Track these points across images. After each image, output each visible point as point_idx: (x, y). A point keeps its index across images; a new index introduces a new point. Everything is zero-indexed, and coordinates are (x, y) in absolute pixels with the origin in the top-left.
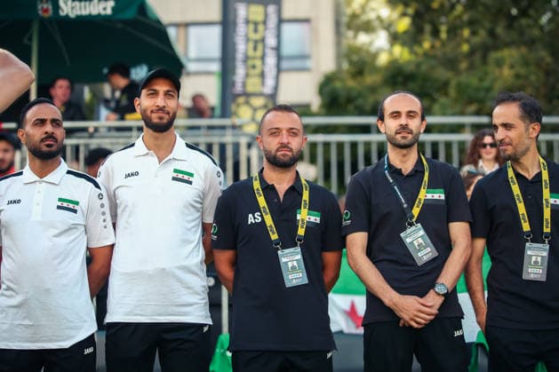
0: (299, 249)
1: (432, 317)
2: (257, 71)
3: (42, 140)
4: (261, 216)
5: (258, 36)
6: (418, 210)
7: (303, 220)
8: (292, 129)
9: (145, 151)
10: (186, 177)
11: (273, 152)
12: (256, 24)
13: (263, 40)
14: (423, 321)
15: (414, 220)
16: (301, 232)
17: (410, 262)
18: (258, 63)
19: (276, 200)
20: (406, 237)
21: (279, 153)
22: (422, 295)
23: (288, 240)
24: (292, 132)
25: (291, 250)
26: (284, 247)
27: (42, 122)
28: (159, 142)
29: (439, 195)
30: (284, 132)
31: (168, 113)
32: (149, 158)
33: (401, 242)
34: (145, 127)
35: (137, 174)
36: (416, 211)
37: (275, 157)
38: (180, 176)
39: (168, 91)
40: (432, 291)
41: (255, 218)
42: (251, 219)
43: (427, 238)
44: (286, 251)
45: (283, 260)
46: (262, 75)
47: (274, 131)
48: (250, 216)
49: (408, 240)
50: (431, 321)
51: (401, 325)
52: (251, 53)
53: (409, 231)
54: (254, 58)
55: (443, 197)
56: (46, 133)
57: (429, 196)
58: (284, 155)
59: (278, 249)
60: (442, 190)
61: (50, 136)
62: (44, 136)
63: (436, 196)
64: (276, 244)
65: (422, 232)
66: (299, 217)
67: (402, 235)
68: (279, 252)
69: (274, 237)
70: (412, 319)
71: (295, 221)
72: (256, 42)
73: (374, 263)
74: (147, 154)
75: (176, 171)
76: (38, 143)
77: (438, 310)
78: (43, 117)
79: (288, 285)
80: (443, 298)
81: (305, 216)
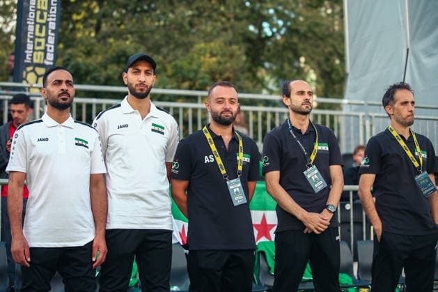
0: (239, 180)
1: (326, 227)
2: (42, 47)
3: (59, 95)
4: (214, 157)
5: (43, 21)
6: (314, 156)
7: (241, 160)
8: (232, 99)
9: (131, 110)
10: (160, 130)
11: (219, 114)
12: (42, 11)
13: (47, 24)
14: (322, 230)
15: (311, 163)
16: (240, 168)
17: (311, 191)
18: (43, 41)
19: (223, 147)
20: (307, 174)
21: (223, 115)
22: (320, 212)
23: (233, 174)
24: (231, 101)
25: (235, 180)
26: (230, 179)
27: (60, 82)
28: (140, 105)
29: (325, 148)
30: (227, 101)
31: (147, 86)
32: (134, 115)
33: (304, 178)
34: (129, 93)
35: (127, 126)
36: (313, 157)
37: (220, 117)
38: (157, 128)
39: (147, 70)
40: (325, 210)
41: (209, 159)
42: (207, 160)
43: (320, 174)
44: (232, 181)
45: (231, 187)
46: (45, 51)
47: (220, 100)
48: (206, 157)
49: (309, 176)
50: (326, 230)
51: (305, 232)
52: (37, 34)
53: (309, 170)
54: (39, 37)
55: (327, 149)
56: (62, 90)
57: (320, 148)
58: (226, 116)
59: (226, 181)
60: (326, 144)
61: (65, 92)
62: (60, 92)
63: (324, 148)
64: (226, 177)
65: (316, 171)
66: (238, 158)
67: (305, 173)
68: (228, 182)
69: (224, 172)
70: (316, 228)
71: (236, 161)
72: (41, 25)
73: (287, 191)
74: (133, 112)
75: (153, 125)
76: (56, 97)
77: (330, 222)
78: (60, 79)
79: (235, 204)
80: (332, 215)
81: (242, 158)
